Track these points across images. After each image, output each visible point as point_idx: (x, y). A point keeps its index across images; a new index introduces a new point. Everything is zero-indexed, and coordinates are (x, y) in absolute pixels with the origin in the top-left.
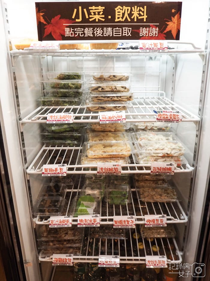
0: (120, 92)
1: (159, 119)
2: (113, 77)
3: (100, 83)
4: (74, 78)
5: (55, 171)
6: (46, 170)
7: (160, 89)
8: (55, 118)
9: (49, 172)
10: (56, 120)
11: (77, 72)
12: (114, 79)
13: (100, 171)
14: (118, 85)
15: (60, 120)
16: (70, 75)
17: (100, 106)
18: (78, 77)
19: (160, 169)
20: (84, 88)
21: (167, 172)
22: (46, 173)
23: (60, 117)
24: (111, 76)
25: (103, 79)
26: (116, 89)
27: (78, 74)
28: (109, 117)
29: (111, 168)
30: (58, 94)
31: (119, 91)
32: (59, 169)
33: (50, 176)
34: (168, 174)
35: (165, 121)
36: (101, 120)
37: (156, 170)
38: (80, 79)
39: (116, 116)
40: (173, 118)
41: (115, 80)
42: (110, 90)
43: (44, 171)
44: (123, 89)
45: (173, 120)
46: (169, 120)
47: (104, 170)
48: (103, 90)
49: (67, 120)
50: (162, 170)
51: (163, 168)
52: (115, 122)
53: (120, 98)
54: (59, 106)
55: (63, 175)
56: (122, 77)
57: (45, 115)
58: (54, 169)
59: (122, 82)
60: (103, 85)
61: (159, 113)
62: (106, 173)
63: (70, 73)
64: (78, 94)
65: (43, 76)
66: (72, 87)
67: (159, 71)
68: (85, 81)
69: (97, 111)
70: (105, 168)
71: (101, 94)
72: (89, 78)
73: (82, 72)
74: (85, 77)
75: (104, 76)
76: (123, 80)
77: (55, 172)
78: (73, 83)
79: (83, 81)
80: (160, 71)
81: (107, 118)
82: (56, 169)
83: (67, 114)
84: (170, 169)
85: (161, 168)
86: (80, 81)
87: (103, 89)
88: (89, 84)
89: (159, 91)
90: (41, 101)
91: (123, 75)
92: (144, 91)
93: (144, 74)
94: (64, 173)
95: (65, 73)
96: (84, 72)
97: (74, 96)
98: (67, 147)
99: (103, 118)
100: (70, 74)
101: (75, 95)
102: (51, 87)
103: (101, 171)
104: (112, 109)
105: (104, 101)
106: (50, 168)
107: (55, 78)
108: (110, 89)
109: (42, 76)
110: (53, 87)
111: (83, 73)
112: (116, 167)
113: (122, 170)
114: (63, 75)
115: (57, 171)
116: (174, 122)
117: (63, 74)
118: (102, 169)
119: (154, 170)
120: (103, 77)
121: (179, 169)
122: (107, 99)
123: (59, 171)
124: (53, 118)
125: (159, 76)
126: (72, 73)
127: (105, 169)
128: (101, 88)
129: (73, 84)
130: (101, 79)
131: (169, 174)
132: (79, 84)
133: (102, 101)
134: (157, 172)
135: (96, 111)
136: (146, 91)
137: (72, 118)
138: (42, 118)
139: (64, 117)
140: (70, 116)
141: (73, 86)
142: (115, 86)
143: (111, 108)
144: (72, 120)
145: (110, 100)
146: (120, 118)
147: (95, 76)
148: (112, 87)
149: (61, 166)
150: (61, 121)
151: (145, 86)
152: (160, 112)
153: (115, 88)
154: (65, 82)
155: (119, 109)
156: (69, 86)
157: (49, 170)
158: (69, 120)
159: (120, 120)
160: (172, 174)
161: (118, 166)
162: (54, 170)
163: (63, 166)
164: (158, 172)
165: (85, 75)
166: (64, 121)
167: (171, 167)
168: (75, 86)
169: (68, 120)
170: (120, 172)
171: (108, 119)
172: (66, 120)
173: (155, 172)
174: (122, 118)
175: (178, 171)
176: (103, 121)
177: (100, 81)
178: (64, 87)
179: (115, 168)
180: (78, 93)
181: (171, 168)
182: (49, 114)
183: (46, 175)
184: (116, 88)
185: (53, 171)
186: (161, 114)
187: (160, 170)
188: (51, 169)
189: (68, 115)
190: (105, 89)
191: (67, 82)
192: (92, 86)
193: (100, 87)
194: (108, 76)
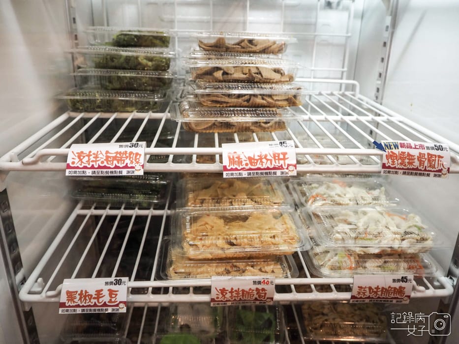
0: (269, 82)
1: (389, 167)
2: (248, 44)
3: (218, 59)
4: (153, 45)
5: (94, 298)
6: (71, 295)
7: (345, 74)
8: (92, 158)
9: (79, 303)
10: (92, 167)
11: (161, 30)
12: (250, 49)
13: (218, 298)
14: (265, 64)
15: (105, 167)
16: (144, 36)
17: (220, 119)
18: (163, 41)
19: (375, 290)
20: (177, 69)
21: (392, 298)
22: (70, 303)
23: (107, 157)
24: (243, 41)
25: (223, 48)
26: (259, 76)
27: (161, 35)
28: (250, 159)
29: (247, 288)
30: (110, 82)
31: (267, 81)
32: (106, 293)
33: (80, 312)
34: (394, 301)
35: (404, 173)
36: (225, 168)
37: (364, 293)
38: (167, 46)
39: (269, 157)
40: (426, 164)
41: (255, 52)
42: (245, 76)
43: (63, 298)
44: (277, 77)
45: (425, 170)
46: (417, 169)
47: (228, 296)
48: (227, 79)
49: (126, 167)
50: (380, 293)
51: (383, 288)
52: (266, 173)
53: (270, 100)
54: (115, 112)
55: (118, 310)
56: (270, 44)
57: (62, 150)
58: (92, 292)
59: (271, 56)
60: (227, 63)
61: (390, 151)
62: (235, 300)
63: (142, 32)
64: (161, 85)
65: (76, 36)
66: (147, 65)
67: (345, 35)
68: (179, 51)
69: (211, 131)
70: (232, 289)
71: (222, 89)
72: (187, 45)
73: (171, 30)
74: (178, 41)
75: (227, 42)
76: (273, 53)
77: (96, 301)
78: (149, 55)
79: (174, 51)
80: (349, 35)
81: (244, 163)
82: (99, 293)
83: (125, 148)
84: (401, 290)
85: (377, 288)
86: (167, 53)
87: (225, 73)
88: (188, 60)
89: (342, 78)
90: (67, 100)
91: (272, 38)
92: (310, 78)
93: (314, 40)
94: (121, 305)
95: (130, 31)
96: (176, 30)
97: (151, 88)
98: (134, 209)
99: (232, 160)
100: (142, 34)
101: (154, 86)
102: (94, 65)
103: (221, 296)
104: (249, 127)
105: (228, 105)
106: (82, 291)
107: (107, 44)
108: (246, 74)
109: (74, 36)
110: (99, 66)
111: (175, 32)
112: (260, 287)
113: (276, 293)
114: (126, 35)
115: (101, 300)
116: (428, 175)
117: (125, 33)
118: (223, 291)
119: (359, 293)
120: (224, 44)
121: (422, 288)
122: (236, 100)
123: (106, 299)
124: (86, 159)
125: (344, 46)
126: (149, 32)
127: (231, 292)
128: (222, 71)
129: (150, 59)
130: (218, 48)
131: (397, 301)
132: (165, 58)
133: (225, 105)
134: (366, 298)
135: (208, 131)
136: (314, 78)
137: (142, 160)
138: (52, 158)
139: (119, 157)
140: (137, 154)
141: (150, 64)
142: (257, 68)
143: (248, 125)
144: (143, 166)
145: (245, 103)
146: (282, 162)
147: (203, 41)
148: (249, 70)
149: (111, 283)
150: (109, 168)
151: (313, 68)
152: (393, 147)
153: (256, 71)
154: (130, 54)
155: (268, 128)
156: (140, 64)
157: (78, 297)
158: (133, 165)
159: (281, 168)
160: (404, 302)
161: (267, 283)
162: (94, 296)
163: (118, 282)
164: (369, 297)
165: (178, 38)
166: (118, 170)
167: (403, 284)
168: (154, 63)
169: (129, 165)
170: (272, 299)
171: (247, 165)
172: (123, 168)
173: (361, 298)
174: (287, 162)
175: (419, 295)
176: (232, 169)
177: (217, 53)
178: (126, 66)
179: (257, 289)
180: (161, 81)
181: (404, 288)
182: (73, 145)
183: (71, 311)
184: (260, 73)
185: (90, 299)
186: (396, 151)
187: (376, 293)
188: (86, 292)
189: (129, 150)
190: (231, 74)
191: (135, 54)
192: (199, 66)
193: (218, 69)
194: (237, 41)
